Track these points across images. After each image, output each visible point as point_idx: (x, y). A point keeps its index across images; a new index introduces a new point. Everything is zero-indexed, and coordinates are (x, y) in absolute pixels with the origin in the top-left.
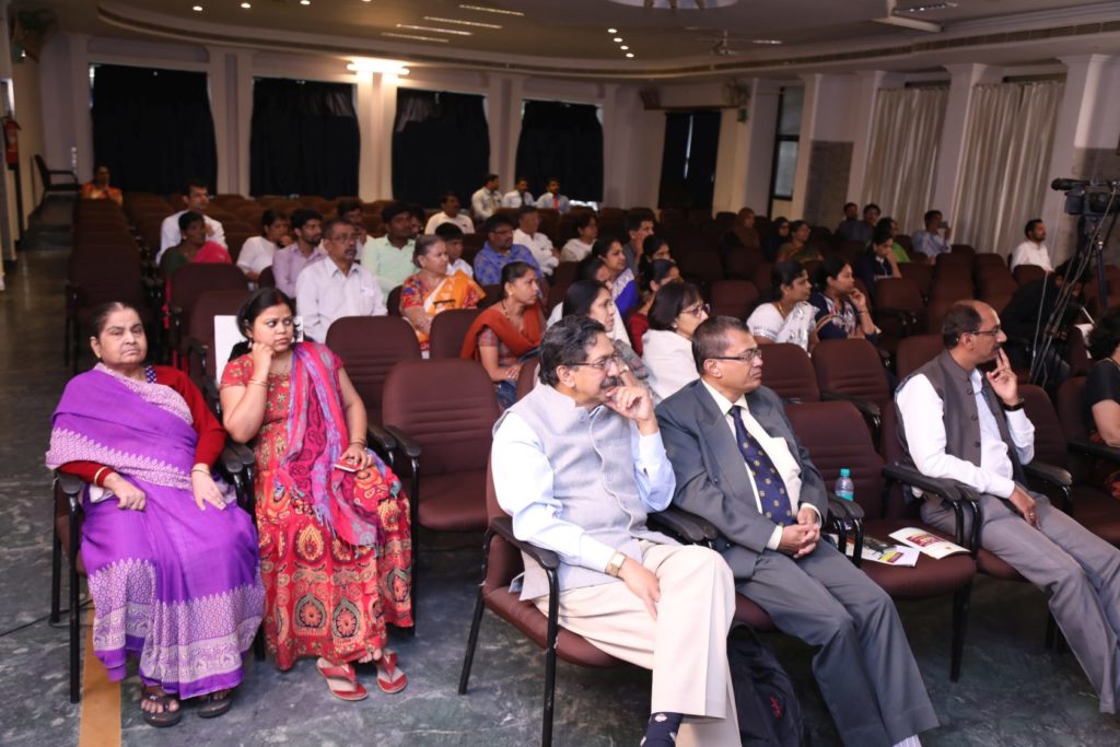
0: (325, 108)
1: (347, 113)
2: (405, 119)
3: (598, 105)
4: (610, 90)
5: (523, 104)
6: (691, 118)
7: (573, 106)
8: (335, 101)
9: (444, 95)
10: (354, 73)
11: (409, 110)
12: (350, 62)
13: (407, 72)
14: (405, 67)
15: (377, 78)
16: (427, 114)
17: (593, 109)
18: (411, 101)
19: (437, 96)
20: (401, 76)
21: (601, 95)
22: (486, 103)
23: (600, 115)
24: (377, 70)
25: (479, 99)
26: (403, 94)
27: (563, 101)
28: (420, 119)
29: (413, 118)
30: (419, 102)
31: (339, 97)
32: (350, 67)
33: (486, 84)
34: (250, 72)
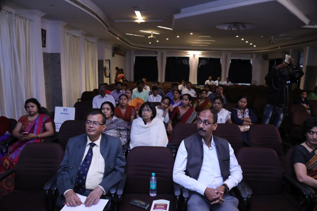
0: (182, 63)
1: (187, 63)
2: (200, 64)
3: (251, 59)
4: (254, 56)
5: (231, 60)
6: (275, 62)
7: (244, 60)
8: (184, 60)
9: (210, 59)
10: (189, 55)
11: (201, 62)
12: (188, 52)
13: (201, 54)
14: (201, 53)
15: (194, 55)
16: (206, 63)
17: (249, 61)
18: (202, 60)
19: (208, 59)
20: (200, 55)
21: (252, 57)
22: (221, 60)
23: (251, 62)
24: (194, 54)
25: (219, 59)
26: (200, 59)
27: (241, 59)
28: (204, 64)
29: (202, 64)
30: (204, 61)
31: (185, 60)
32: (188, 53)
33: (221, 55)
34: (166, 56)
